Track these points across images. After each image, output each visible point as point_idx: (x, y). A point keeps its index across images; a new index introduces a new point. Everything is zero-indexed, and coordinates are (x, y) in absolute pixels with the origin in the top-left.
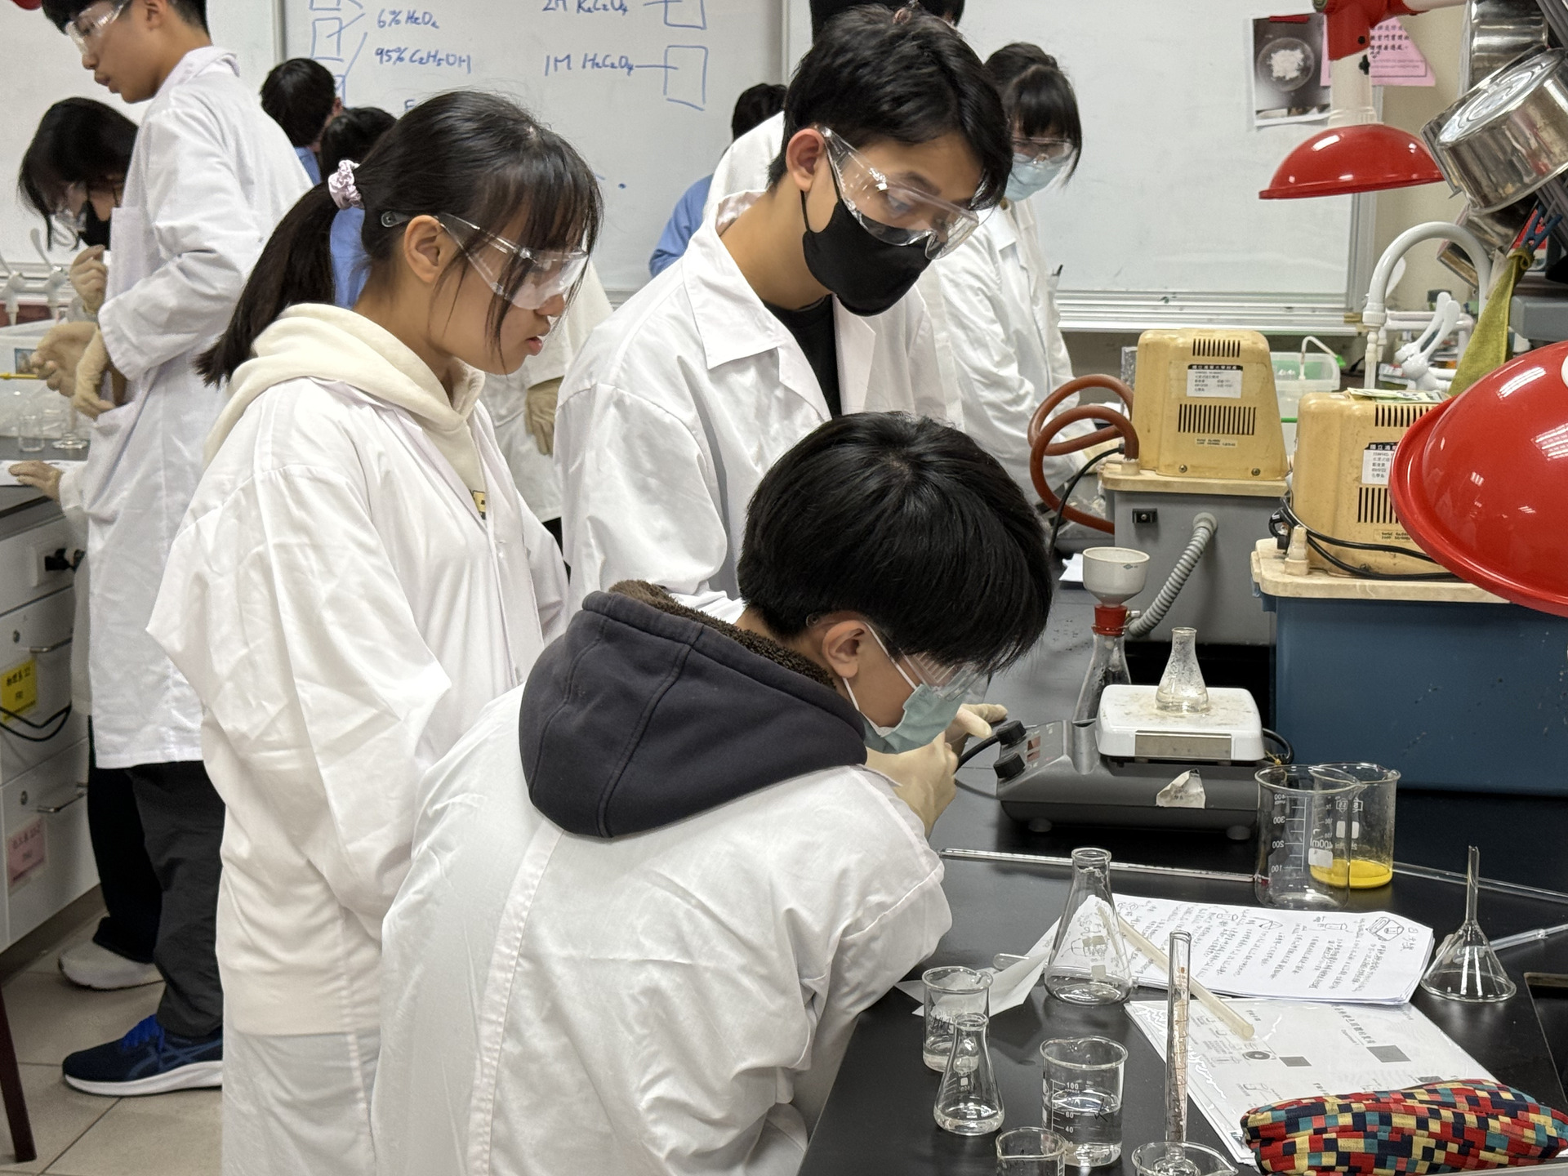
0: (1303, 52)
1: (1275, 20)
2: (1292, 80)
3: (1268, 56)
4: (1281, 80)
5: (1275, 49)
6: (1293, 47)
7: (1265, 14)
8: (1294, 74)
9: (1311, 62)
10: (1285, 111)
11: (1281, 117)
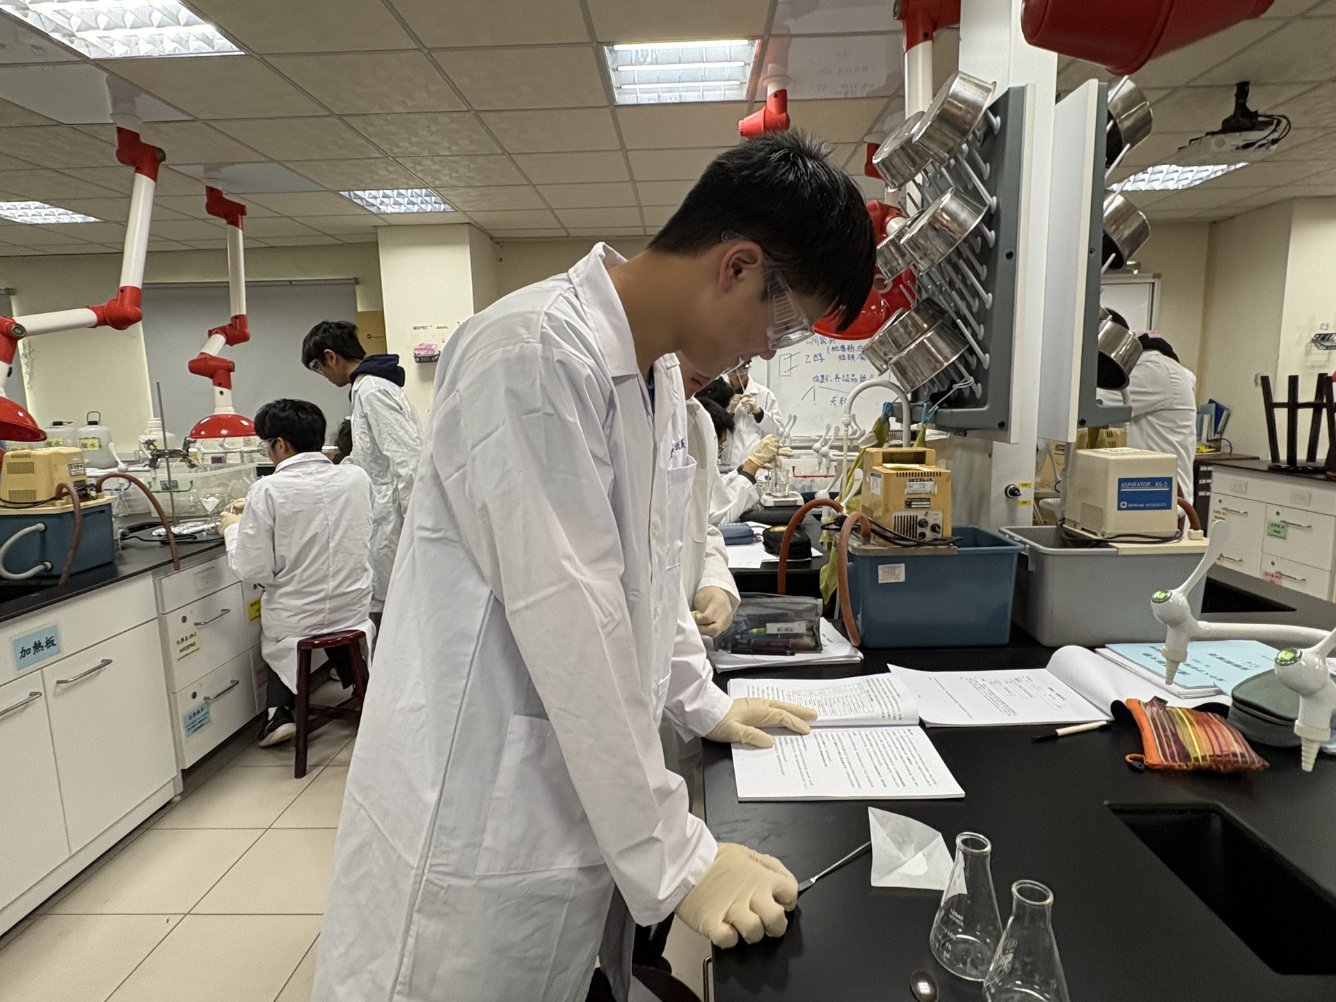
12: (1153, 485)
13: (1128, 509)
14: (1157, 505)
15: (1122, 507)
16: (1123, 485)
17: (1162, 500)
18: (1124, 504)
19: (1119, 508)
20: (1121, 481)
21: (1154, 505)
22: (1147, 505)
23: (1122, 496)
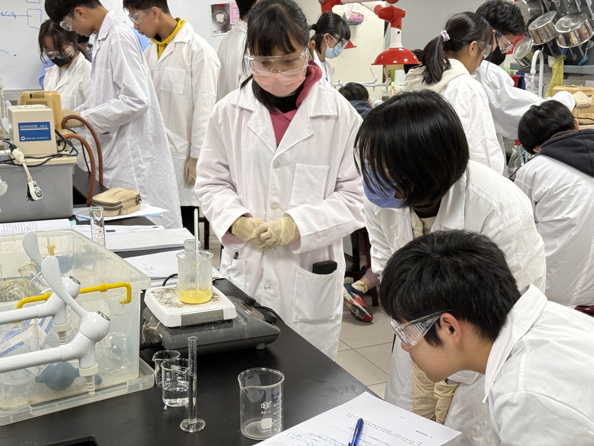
0: (224, 15)
1: (216, 5)
2: (222, 22)
3: (215, 16)
4: (219, 22)
5: (217, 14)
6: (221, 13)
7: (213, 4)
8: (222, 21)
9: (227, 18)
10: (221, 32)
11: (220, 33)
12: (39, 126)
13: (26, 140)
14: (43, 138)
15: (22, 139)
16: (21, 127)
17: (44, 135)
18: (23, 138)
19: (21, 141)
20: (20, 125)
21: (41, 138)
22: (37, 138)
23: (22, 134)
